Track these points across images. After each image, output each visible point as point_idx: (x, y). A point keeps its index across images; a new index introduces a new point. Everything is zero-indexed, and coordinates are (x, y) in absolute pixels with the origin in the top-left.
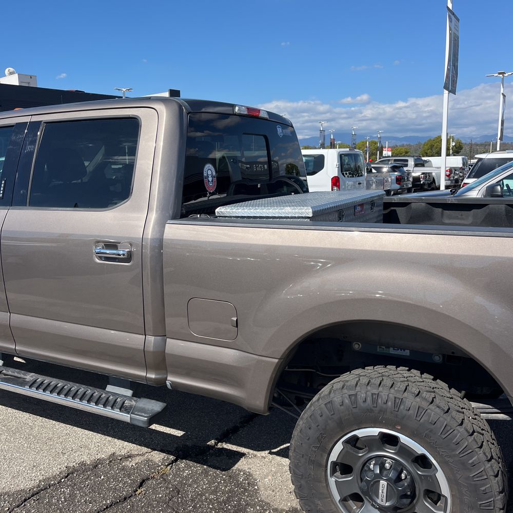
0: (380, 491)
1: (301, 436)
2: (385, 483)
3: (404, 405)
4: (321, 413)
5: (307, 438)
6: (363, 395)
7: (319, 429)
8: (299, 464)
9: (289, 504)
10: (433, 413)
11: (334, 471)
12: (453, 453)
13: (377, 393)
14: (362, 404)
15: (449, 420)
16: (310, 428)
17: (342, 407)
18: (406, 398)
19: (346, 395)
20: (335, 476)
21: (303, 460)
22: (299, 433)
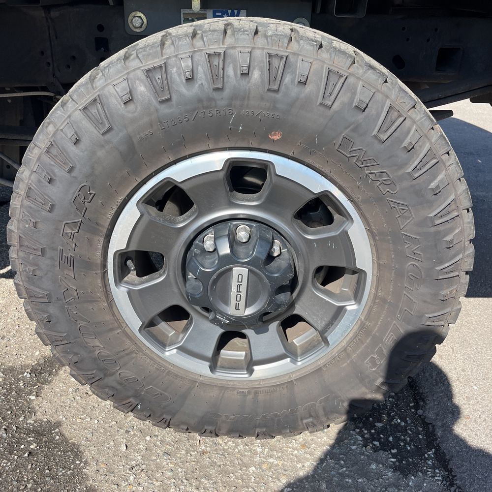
0: (234, 290)
1: (31, 207)
2: (244, 271)
3: (294, 73)
4: (76, 133)
5: (48, 208)
6: (187, 64)
7: (75, 177)
8: (38, 273)
9: (37, 353)
10: (361, 83)
11: (122, 272)
12: (400, 173)
13: (222, 51)
14: (183, 90)
15: (393, 97)
16: (50, 181)
17: (131, 107)
18: (295, 54)
19: (140, 74)
20: (127, 283)
21: (44, 262)
22: (25, 201)
